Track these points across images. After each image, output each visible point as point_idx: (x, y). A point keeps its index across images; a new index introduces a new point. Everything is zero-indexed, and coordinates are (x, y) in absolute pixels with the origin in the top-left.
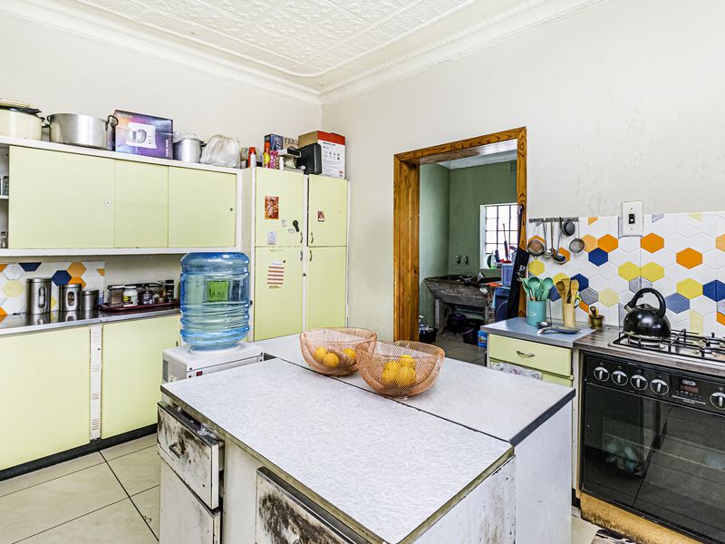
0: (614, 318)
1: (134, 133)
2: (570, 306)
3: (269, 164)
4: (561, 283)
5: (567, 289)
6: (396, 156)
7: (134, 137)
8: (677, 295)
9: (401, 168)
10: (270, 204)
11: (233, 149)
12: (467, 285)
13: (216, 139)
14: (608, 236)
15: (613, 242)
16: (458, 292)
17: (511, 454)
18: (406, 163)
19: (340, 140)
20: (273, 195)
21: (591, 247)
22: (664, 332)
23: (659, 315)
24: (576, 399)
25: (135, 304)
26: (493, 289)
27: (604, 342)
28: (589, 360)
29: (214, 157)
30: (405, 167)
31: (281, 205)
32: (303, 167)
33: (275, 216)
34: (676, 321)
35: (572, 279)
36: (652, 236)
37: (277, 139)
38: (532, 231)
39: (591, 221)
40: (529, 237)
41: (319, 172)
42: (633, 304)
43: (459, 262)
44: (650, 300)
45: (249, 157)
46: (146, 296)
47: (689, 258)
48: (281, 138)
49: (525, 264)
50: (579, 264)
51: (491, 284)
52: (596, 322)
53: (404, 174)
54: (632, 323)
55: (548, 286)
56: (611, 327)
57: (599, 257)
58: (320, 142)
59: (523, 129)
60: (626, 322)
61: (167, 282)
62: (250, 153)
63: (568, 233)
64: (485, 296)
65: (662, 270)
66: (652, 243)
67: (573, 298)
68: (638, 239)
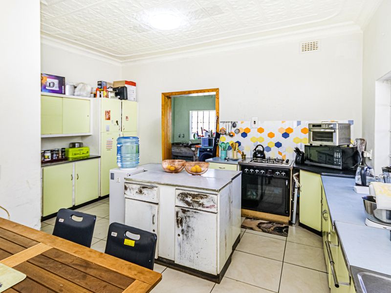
0: (249, 155)
1: (50, 83)
2: (235, 152)
3: (106, 96)
4: (232, 144)
5: (234, 146)
6: (163, 93)
7: (50, 85)
8: (268, 147)
9: (165, 98)
10: (107, 113)
11: (89, 89)
12: (185, 147)
13: (82, 85)
14: (247, 128)
15: (249, 130)
16: (181, 150)
17: (232, 181)
18: (167, 97)
19: (134, 84)
20: (108, 110)
21: (242, 132)
22: (264, 157)
23: (262, 153)
24: (241, 175)
25: (50, 159)
26: (198, 148)
27: (247, 162)
28: (243, 167)
29: (82, 93)
30: (166, 98)
31: (111, 114)
32: (119, 97)
33: (109, 119)
34: (267, 155)
35: (236, 142)
36: (261, 128)
37: (104, 83)
38: (221, 126)
39: (242, 123)
40: (220, 128)
41: (127, 99)
42: (255, 150)
43: (179, 137)
44: (260, 148)
45: (96, 93)
46: (55, 155)
47: (271, 135)
48: (106, 83)
49: (219, 138)
50: (238, 137)
51: (197, 146)
52: (244, 157)
53: (166, 101)
54: (255, 155)
55: (228, 145)
56: (248, 158)
57: (244, 135)
58: (126, 85)
59: (218, 89)
60: (253, 155)
61: (62, 149)
62: (97, 91)
63: (234, 127)
64: (194, 151)
65: (263, 139)
66: (261, 130)
67: (236, 149)
68: (257, 129)
